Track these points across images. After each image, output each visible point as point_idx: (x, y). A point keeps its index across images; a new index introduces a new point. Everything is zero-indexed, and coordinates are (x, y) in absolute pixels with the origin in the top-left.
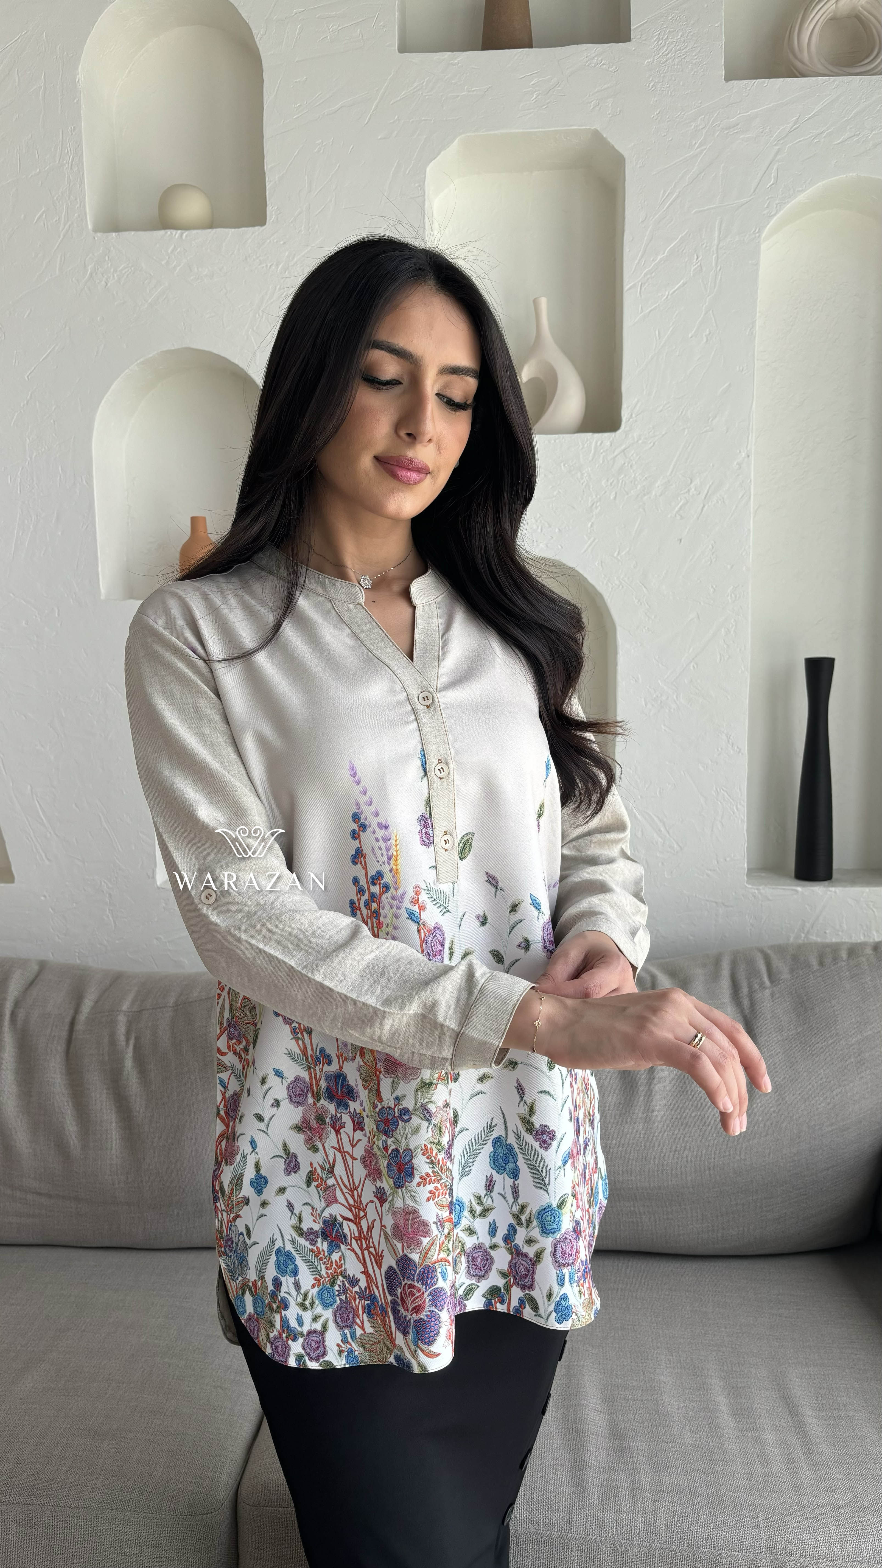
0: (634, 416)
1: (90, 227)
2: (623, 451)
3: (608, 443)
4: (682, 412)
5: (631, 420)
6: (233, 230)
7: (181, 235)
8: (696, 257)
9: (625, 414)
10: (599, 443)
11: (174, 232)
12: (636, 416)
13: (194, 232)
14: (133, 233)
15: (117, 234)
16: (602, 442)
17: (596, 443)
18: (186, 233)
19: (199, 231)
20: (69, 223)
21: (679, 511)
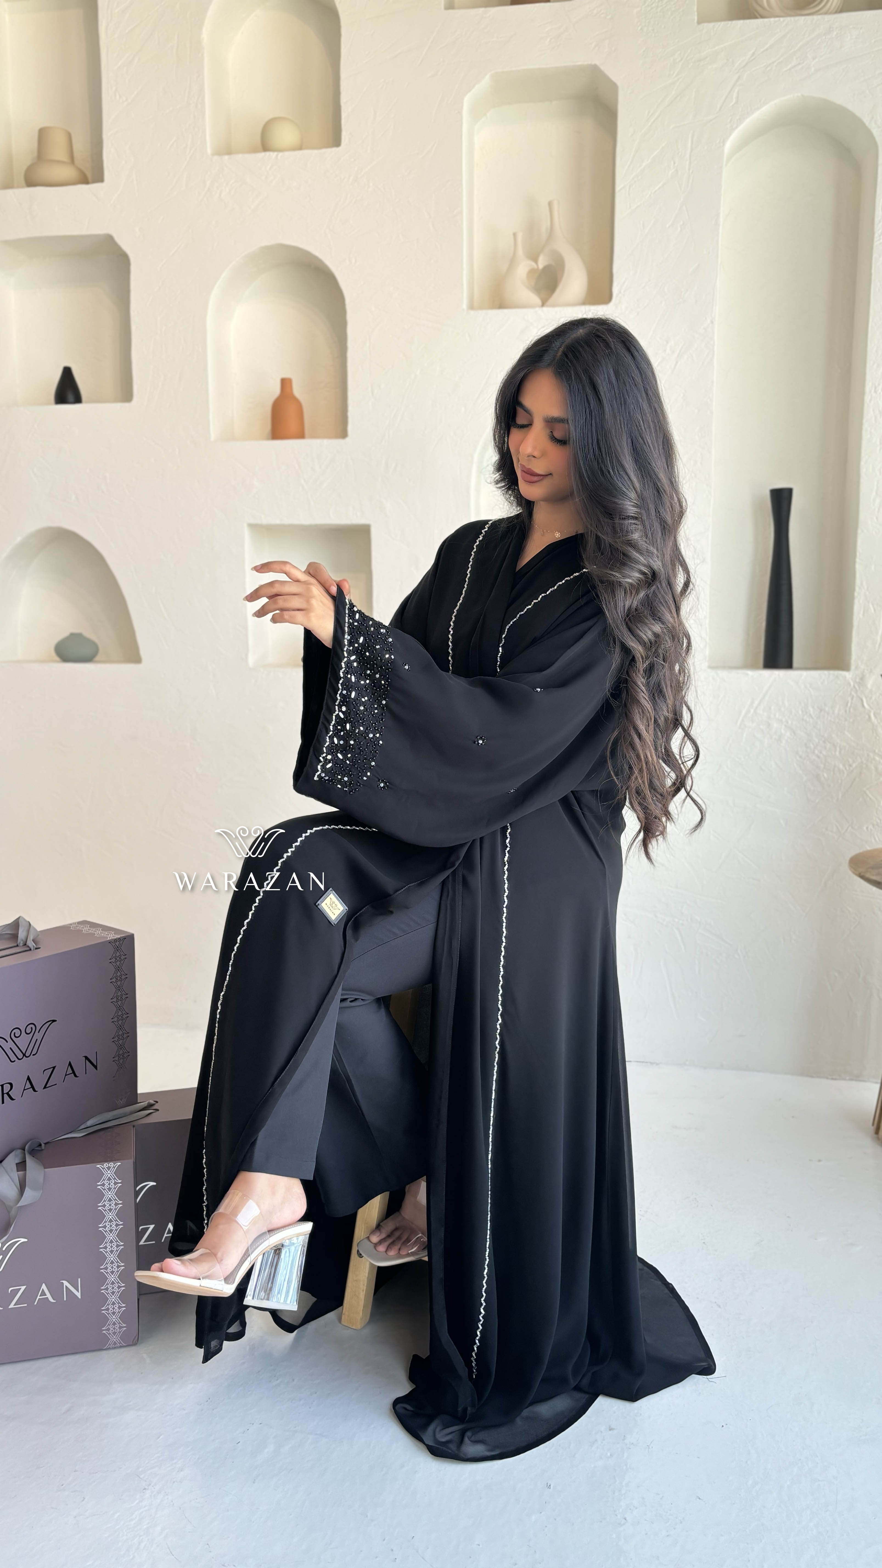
0: (622, 291)
1: (209, 151)
4: (660, 288)
5: (620, 294)
6: (317, 151)
7: (277, 155)
8: (672, 162)
9: (616, 289)
11: (271, 153)
13: (287, 153)
14: (240, 155)
15: (229, 156)
18: (281, 154)
19: (291, 152)
20: (194, 148)
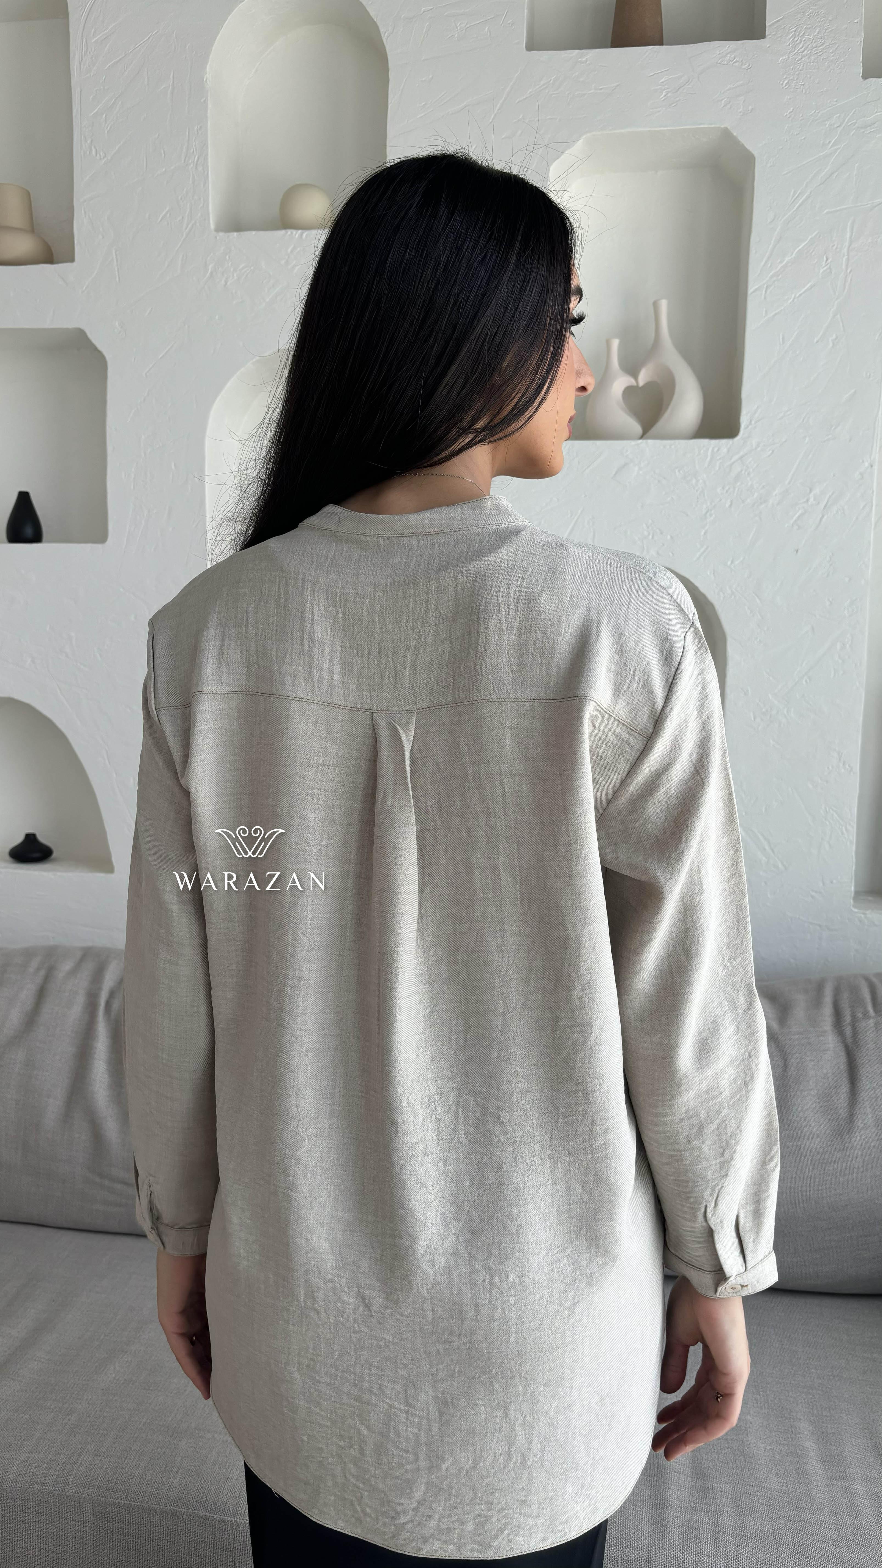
0: (753, 422)
1: (212, 226)
2: (742, 457)
3: (725, 450)
4: (804, 420)
5: (750, 427)
7: (302, 235)
8: (825, 259)
9: (744, 419)
10: (716, 449)
11: (294, 232)
12: (755, 423)
13: (314, 232)
14: (254, 233)
15: (238, 233)
16: (718, 450)
17: (713, 449)
18: (306, 233)
20: (193, 222)
21: (796, 521)
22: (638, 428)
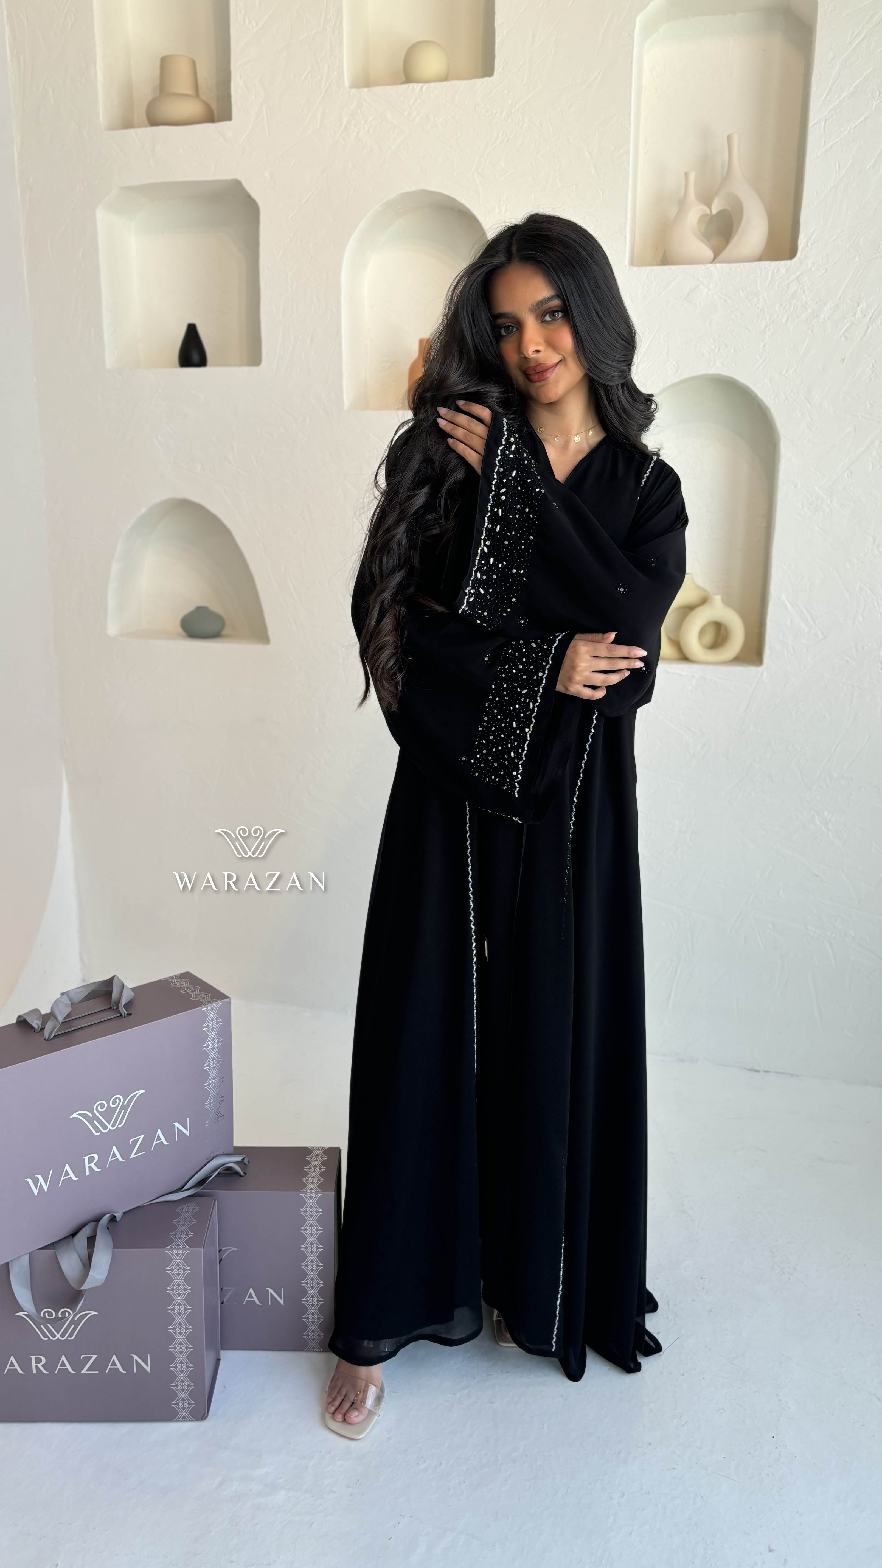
0: (809, 244)
1: (347, 84)
2: (797, 278)
3: (784, 271)
4: (855, 240)
5: (807, 248)
6: (465, 82)
7: (422, 88)
8: (878, 93)
9: (802, 241)
11: (415, 85)
12: (812, 245)
13: (432, 84)
14: (381, 88)
16: (778, 270)
17: (773, 271)
18: (426, 86)
19: (437, 84)
20: (330, 80)
21: (844, 332)
22: (708, 253)
